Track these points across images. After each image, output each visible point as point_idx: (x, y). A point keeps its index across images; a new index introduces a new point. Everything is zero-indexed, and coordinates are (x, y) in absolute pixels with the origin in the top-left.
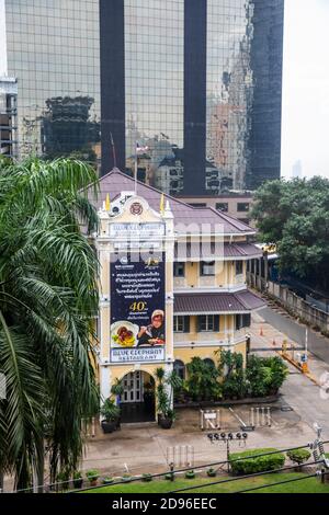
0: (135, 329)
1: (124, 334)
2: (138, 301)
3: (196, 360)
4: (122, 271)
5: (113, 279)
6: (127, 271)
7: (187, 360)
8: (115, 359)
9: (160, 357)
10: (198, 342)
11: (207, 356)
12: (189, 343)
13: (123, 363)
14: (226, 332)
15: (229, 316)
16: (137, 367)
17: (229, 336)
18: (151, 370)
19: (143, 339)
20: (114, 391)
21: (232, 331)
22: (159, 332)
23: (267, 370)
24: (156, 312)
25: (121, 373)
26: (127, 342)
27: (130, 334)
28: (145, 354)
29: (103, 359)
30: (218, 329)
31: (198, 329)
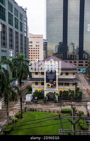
0: (50, 84)
1: (48, 85)
2: (51, 79)
3: (64, 91)
4: (48, 74)
5: (46, 75)
6: (49, 74)
7: (63, 91)
8: (47, 89)
9: (55, 90)
10: (65, 88)
11: (67, 90)
12: (63, 88)
13: (48, 90)
14: (71, 86)
15: (71, 83)
16: (51, 91)
17: (71, 87)
18: (53, 92)
19: (52, 86)
20: (46, 95)
21: (72, 86)
22: (55, 85)
23: (78, 94)
24: (54, 81)
25: (48, 92)
26: (49, 87)
27: (49, 85)
28: (52, 89)
29: (45, 89)
30: (69, 85)
31: (65, 85)
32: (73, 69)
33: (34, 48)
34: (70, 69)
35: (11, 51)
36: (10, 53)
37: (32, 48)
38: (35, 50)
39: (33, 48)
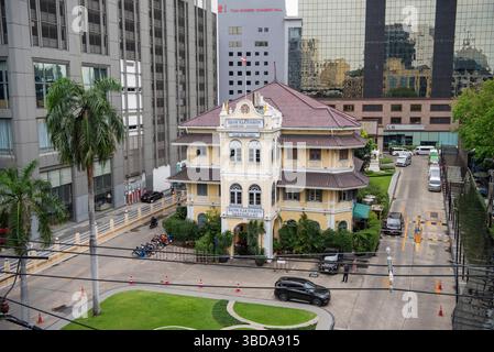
9: (261, 215)
10: (308, 208)
12: (300, 208)
13: (235, 217)
15: (332, 191)
17: (331, 206)
25: (235, 223)
28: (250, 212)
29: (223, 212)
30: (321, 201)
31: (307, 200)
32: (341, 137)
33: (248, 54)
34: (327, 137)
35: (132, 65)
36: (125, 73)
37: (240, 54)
38: (253, 59)
39: (244, 54)
